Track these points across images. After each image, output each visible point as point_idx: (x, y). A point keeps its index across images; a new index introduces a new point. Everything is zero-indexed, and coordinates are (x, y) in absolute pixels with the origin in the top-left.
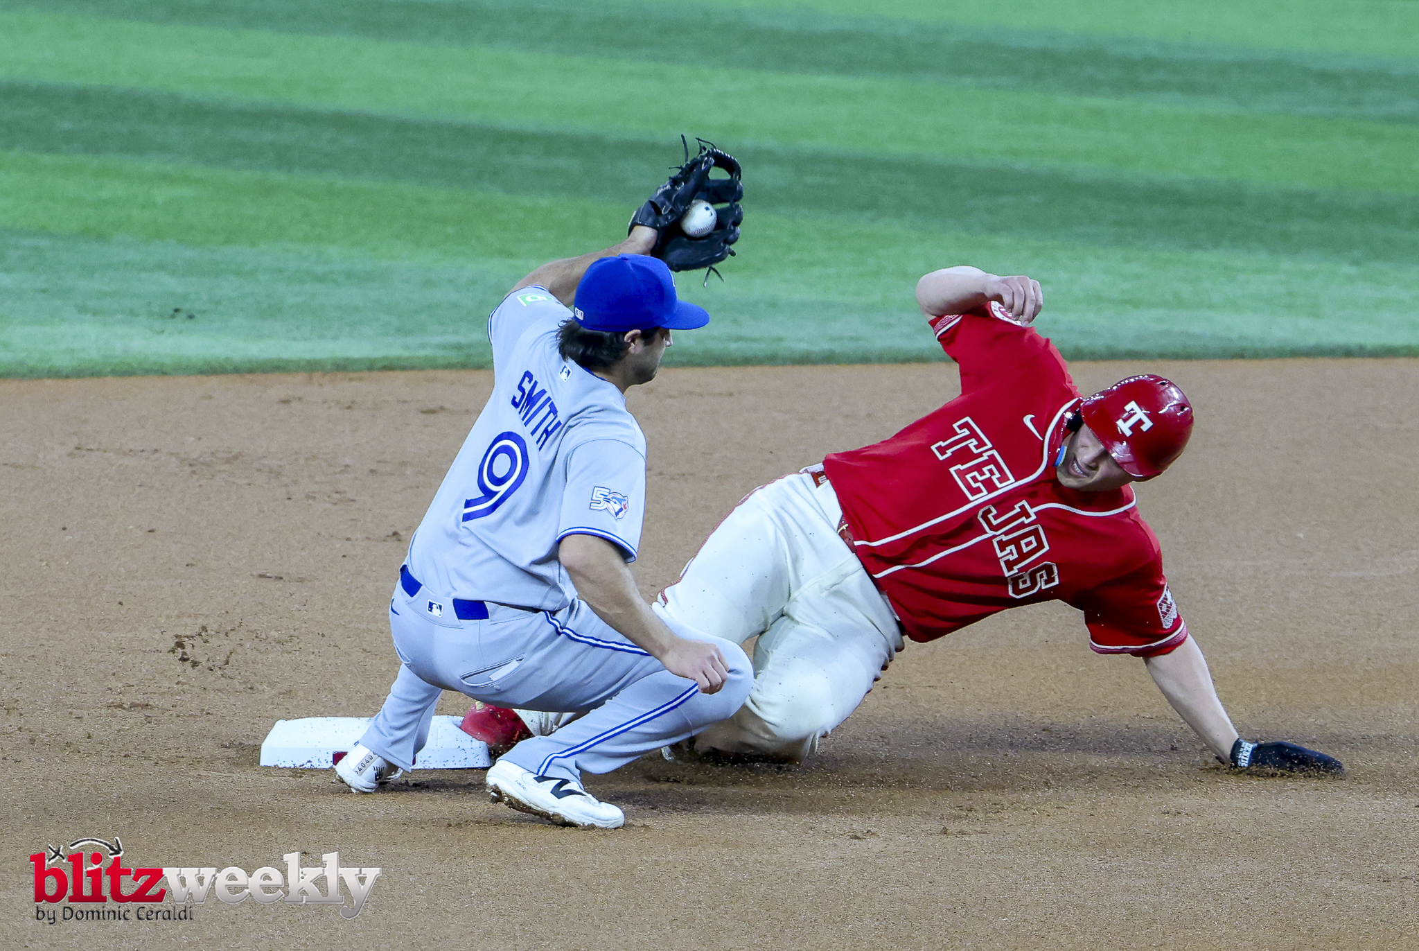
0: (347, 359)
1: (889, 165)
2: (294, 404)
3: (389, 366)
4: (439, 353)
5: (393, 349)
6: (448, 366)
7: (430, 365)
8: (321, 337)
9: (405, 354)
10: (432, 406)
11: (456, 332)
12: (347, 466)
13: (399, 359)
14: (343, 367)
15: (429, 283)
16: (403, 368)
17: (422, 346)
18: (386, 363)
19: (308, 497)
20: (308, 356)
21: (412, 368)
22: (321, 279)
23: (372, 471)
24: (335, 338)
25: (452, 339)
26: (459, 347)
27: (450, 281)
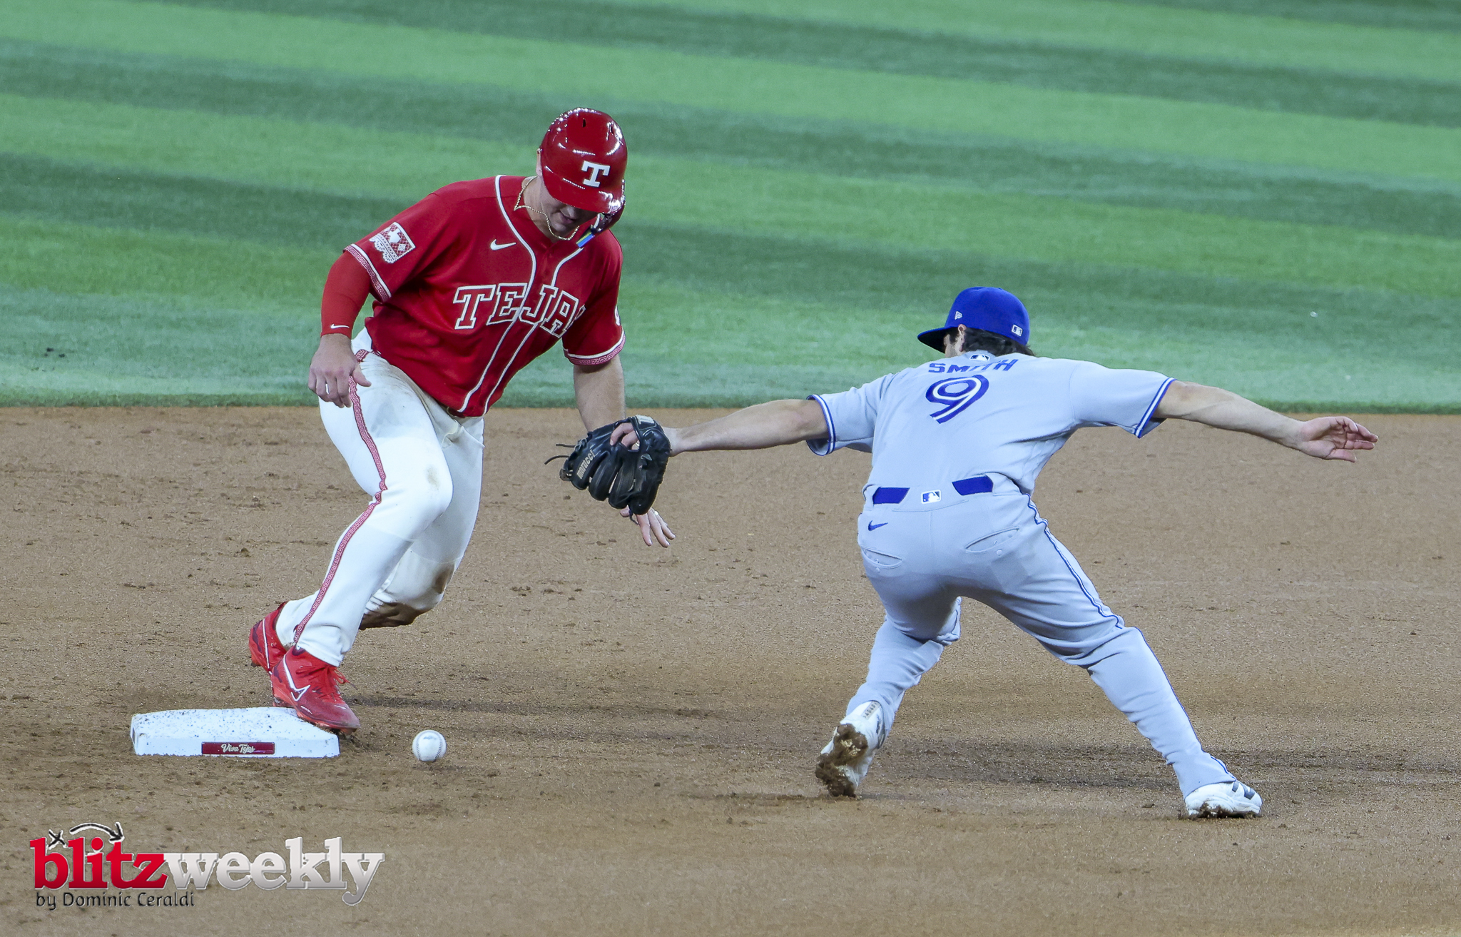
0: (200, 395)
1: (674, 234)
2: (153, 434)
3: (236, 402)
4: (281, 392)
5: (239, 387)
6: (287, 404)
7: (274, 401)
8: (176, 375)
9: (251, 392)
10: (273, 439)
11: (294, 374)
12: (201, 490)
13: (246, 396)
14: (195, 402)
15: (269, 330)
16: (249, 405)
17: (265, 385)
18: (234, 400)
19: (166, 517)
20: (165, 392)
21: (257, 405)
22: (176, 325)
23: (223, 495)
24: (188, 377)
25: (290, 379)
26: (297, 386)
27: (289, 329)
